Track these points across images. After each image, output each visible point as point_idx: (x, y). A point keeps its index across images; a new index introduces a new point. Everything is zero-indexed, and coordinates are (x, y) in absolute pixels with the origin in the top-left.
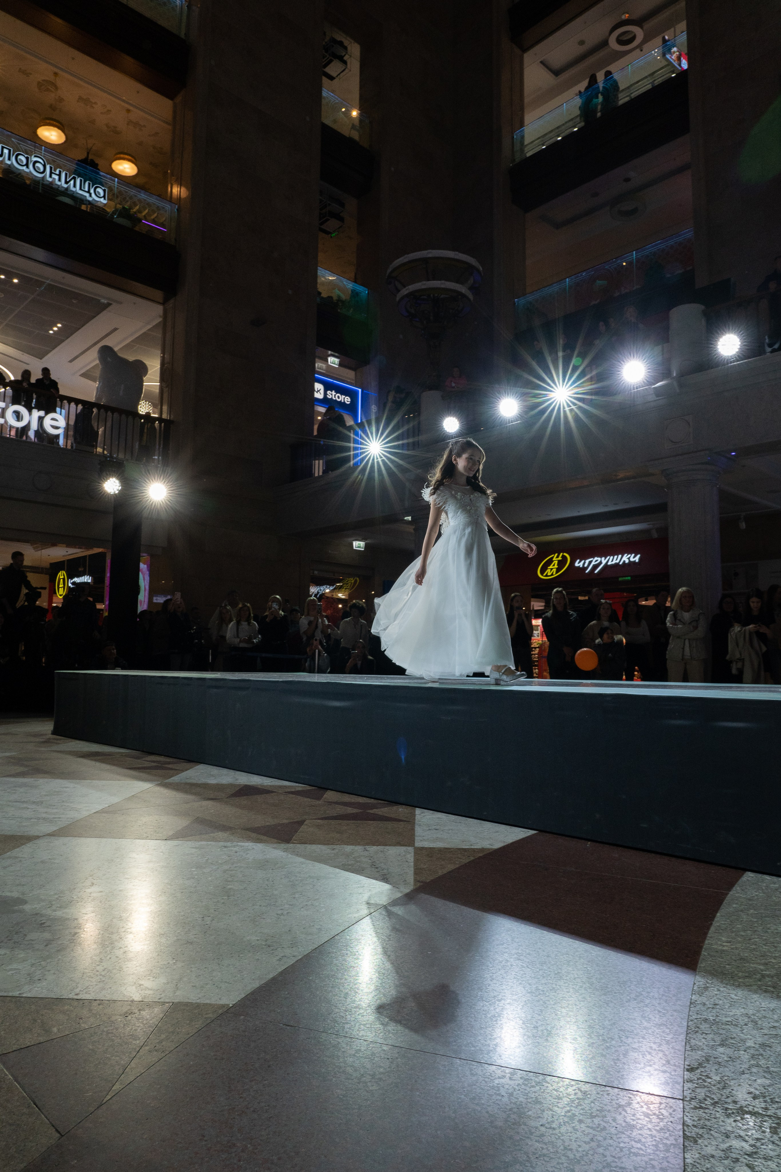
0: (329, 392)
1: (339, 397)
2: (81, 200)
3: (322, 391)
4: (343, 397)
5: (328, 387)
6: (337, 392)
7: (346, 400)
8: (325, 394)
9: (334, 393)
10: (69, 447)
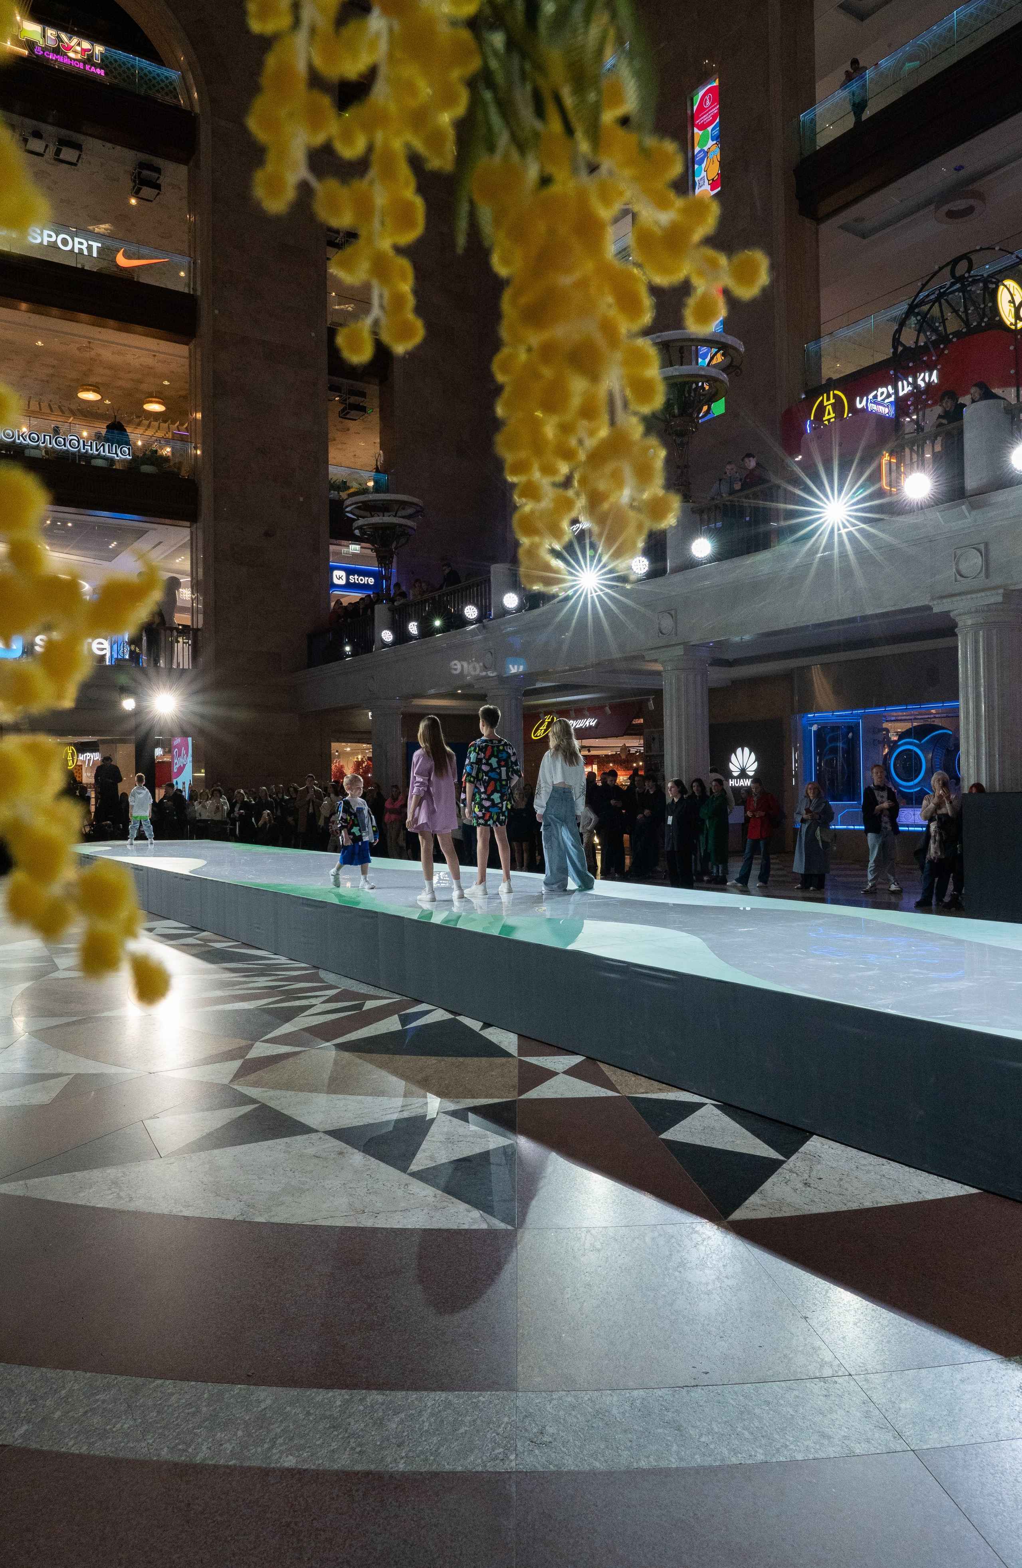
0: (351, 577)
1: (362, 580)
2: (112, 461)
3: (344, 578)
4: (366, 578)
5: (349, 572)
6: (359, 576)
7: (369, 581)
8: (348, 579)
9: (356, 577)
10: (113, 663)
